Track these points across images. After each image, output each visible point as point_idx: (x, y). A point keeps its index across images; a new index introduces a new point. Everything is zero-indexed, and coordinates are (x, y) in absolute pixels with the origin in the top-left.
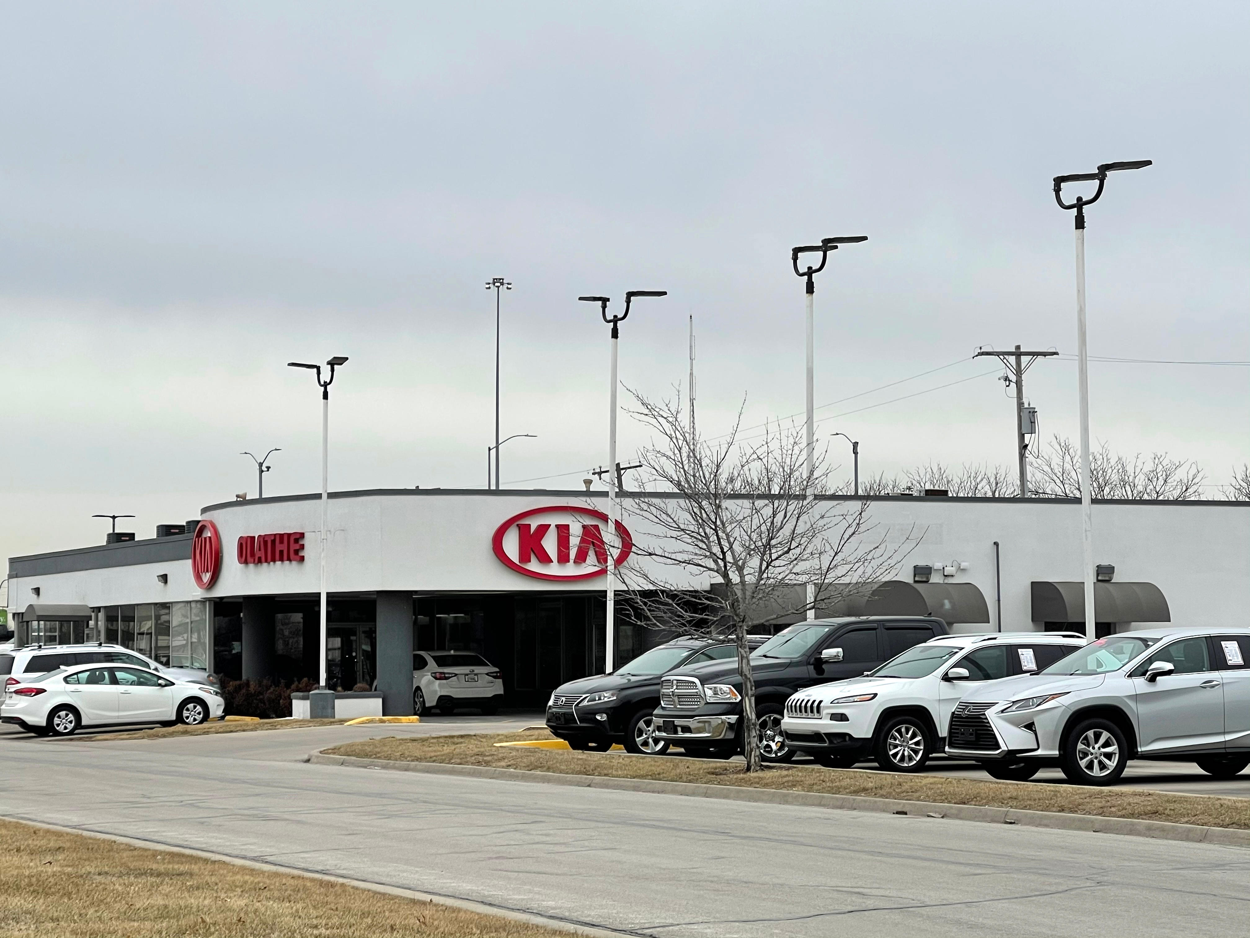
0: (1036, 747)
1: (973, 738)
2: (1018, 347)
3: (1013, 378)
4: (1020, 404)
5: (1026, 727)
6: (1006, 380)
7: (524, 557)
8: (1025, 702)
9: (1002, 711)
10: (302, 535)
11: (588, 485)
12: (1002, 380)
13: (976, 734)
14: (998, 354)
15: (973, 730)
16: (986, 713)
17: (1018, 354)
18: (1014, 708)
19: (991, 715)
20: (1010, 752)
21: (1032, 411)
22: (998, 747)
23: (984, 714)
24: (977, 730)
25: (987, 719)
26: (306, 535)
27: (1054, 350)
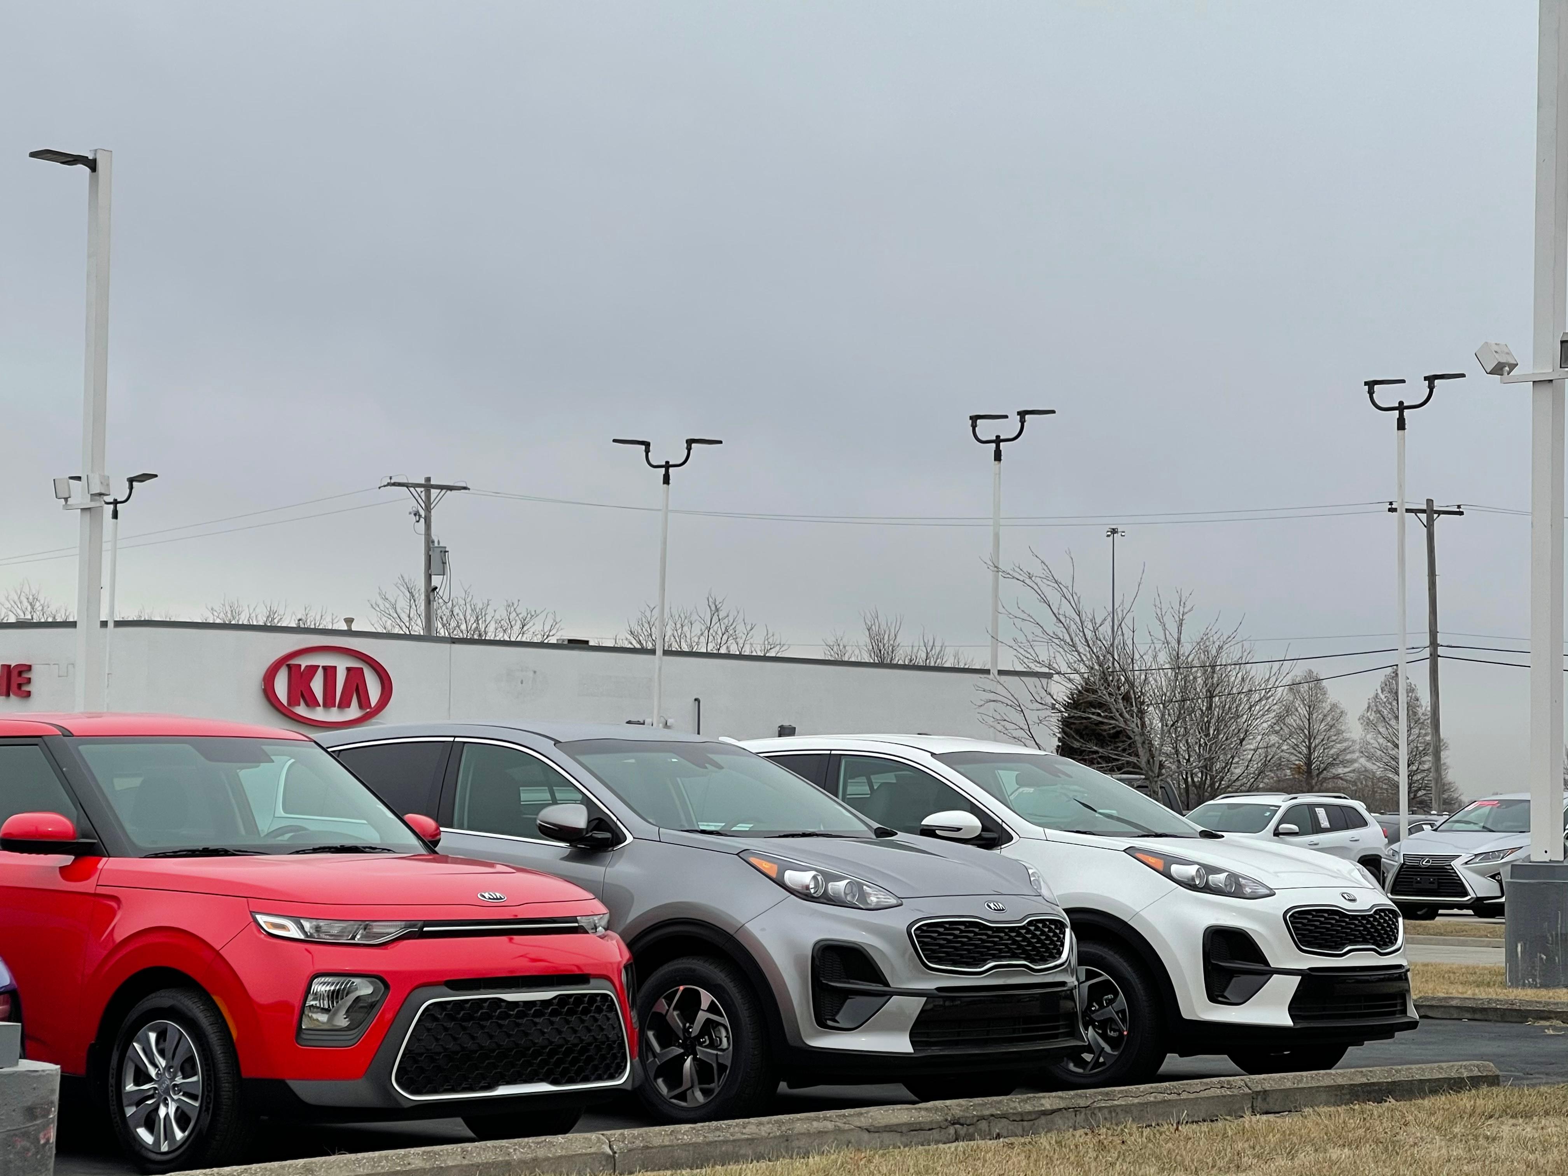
0: (1499, 895)
1: (1435, 886)
2: (428, 479)
3: (422, 513)
4: (429, 541)
5: (1491, 877)
6: (415, 515)
7: (293, 700)
8: (1486, 856)
9: (1466, 863)
10: (29, 668)
11: (349, 623)
12: (412, 515)
13: (1439, 883)
14: (406, 485)
15: (1434, 879)
16: (1452, 864)
17: (428, 486)
18: (1477, 860)
19: (1457, 864)
20: (1479, 899)
21: (443, 550)
22: (1466, 894)
23: (1450, 865)
24: (1439, 879)
25: (1453, 869)
26: (33, 668)
27: (464, 485)
